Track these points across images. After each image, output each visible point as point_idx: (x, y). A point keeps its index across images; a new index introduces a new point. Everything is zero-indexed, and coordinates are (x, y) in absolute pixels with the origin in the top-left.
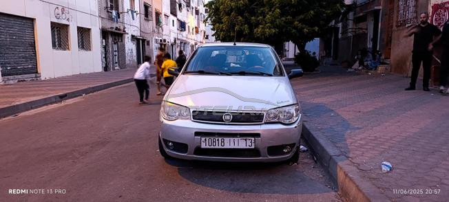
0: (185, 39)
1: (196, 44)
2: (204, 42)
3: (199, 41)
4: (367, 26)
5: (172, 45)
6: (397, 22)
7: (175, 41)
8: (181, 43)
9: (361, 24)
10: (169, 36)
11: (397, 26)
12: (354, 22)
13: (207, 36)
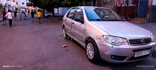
0: (9, 4)
1: (14, 6)
2: (17, 6)
3: (15, 5)
4: (91, 3)
5: (5, 6)
6: (103, 3)
7: (6, 5)
8: (8, 6)
9: (88, 2)
10: (3, 2)
11: (103, 4)
12: (85, 2)
13: (17, 3)
